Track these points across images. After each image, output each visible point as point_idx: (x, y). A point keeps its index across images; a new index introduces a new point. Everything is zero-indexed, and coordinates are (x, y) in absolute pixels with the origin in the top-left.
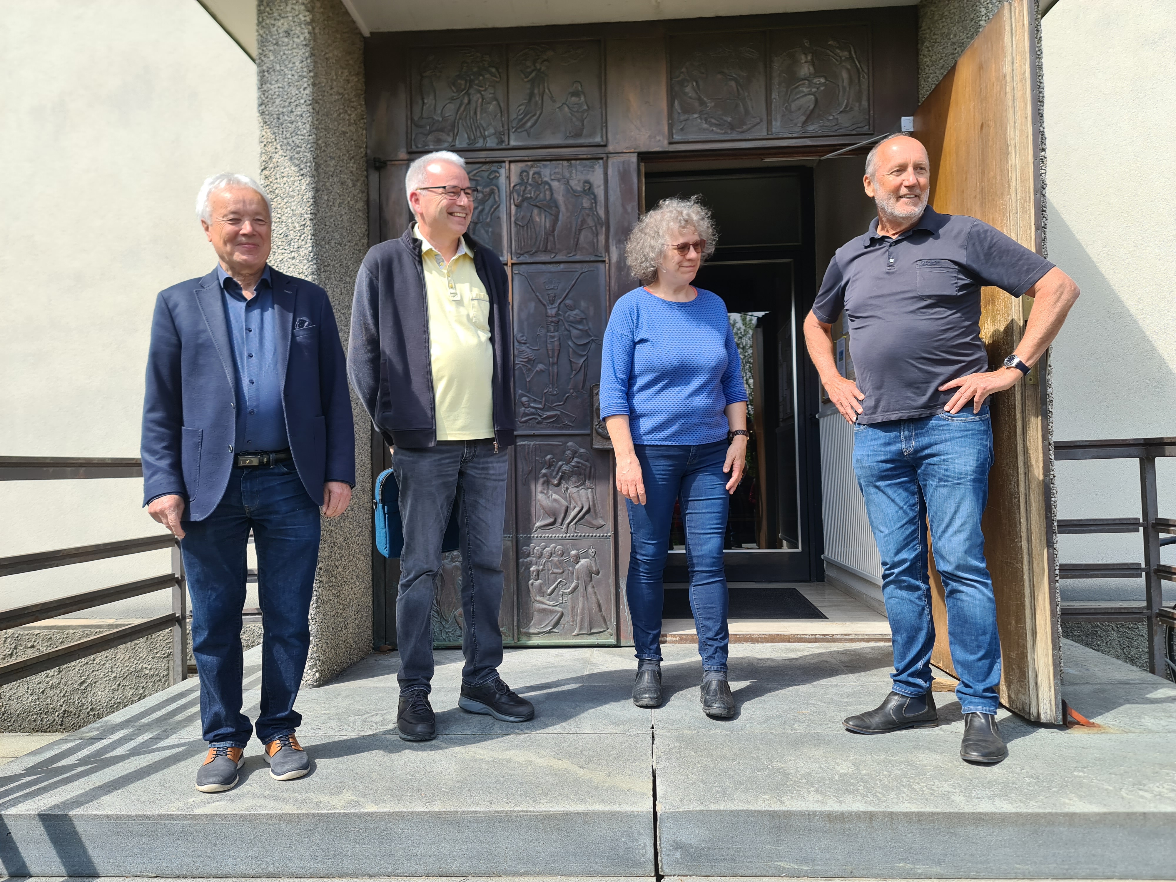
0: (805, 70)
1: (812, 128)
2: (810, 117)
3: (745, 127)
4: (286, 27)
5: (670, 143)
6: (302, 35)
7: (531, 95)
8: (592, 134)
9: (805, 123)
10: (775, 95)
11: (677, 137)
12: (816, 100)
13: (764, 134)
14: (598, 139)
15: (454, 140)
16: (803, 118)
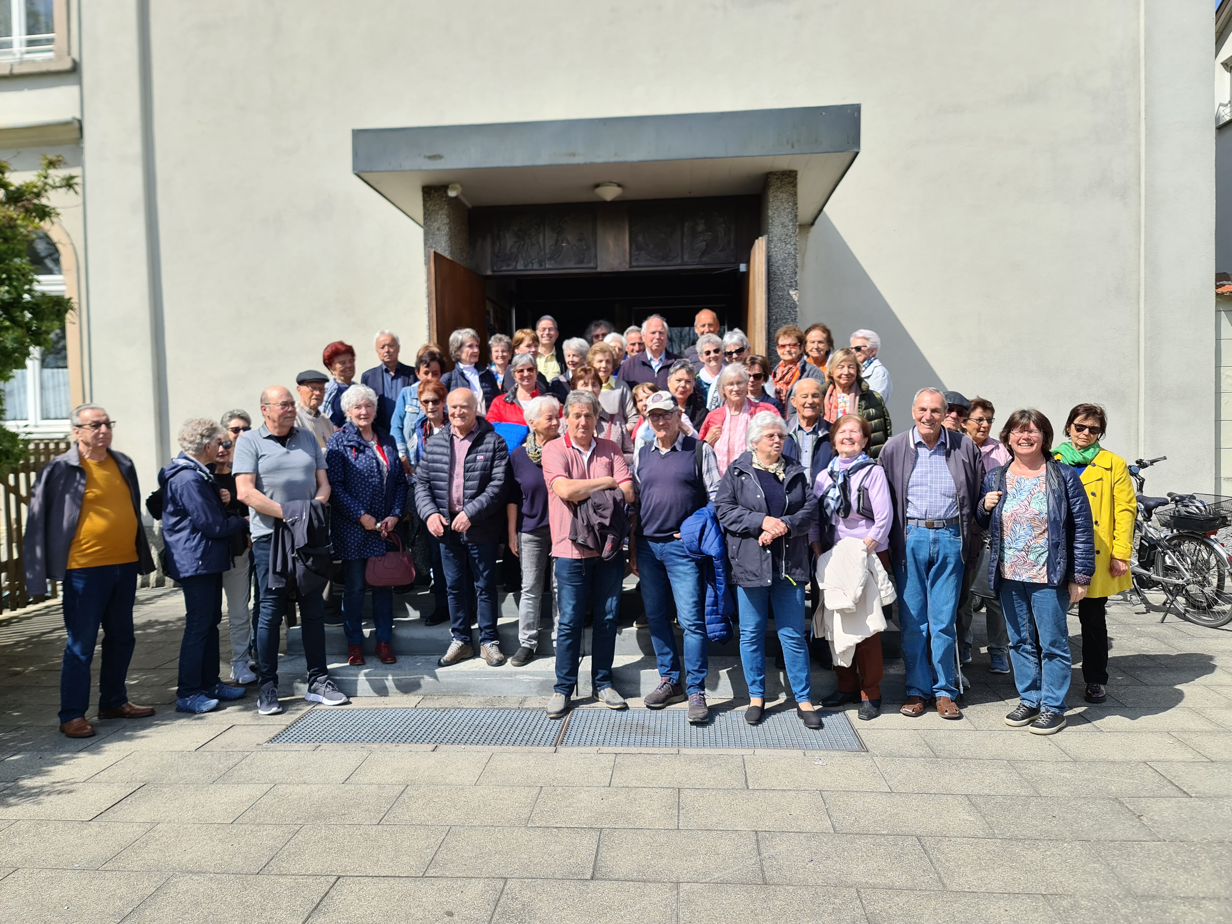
0: (701, 228)
1: (704, 259)
2: (703, 253)
3: (669, 259)
4: (437, 226)
5: (630, 267)
6: (445, 230)
7: (557, 241)
8: (589, 262)
9: (701, 256)
10: (685, 241)
11: (634, 264)
12: (707, 245)
13: (679, 261)
14: (592, 265)
15: (516, 264)
16: (700, 254)
